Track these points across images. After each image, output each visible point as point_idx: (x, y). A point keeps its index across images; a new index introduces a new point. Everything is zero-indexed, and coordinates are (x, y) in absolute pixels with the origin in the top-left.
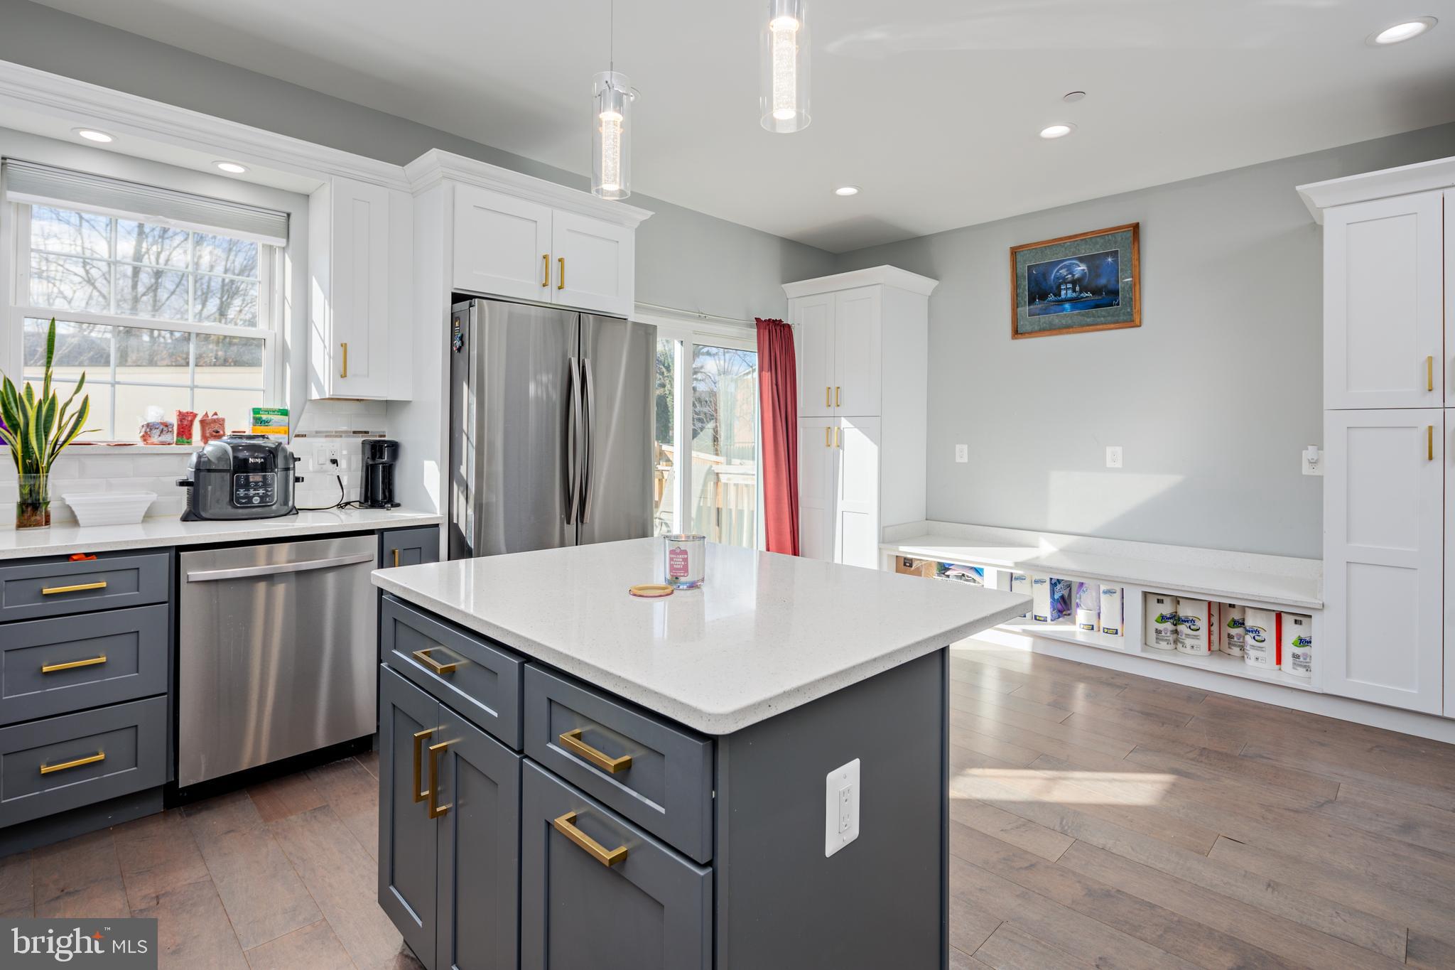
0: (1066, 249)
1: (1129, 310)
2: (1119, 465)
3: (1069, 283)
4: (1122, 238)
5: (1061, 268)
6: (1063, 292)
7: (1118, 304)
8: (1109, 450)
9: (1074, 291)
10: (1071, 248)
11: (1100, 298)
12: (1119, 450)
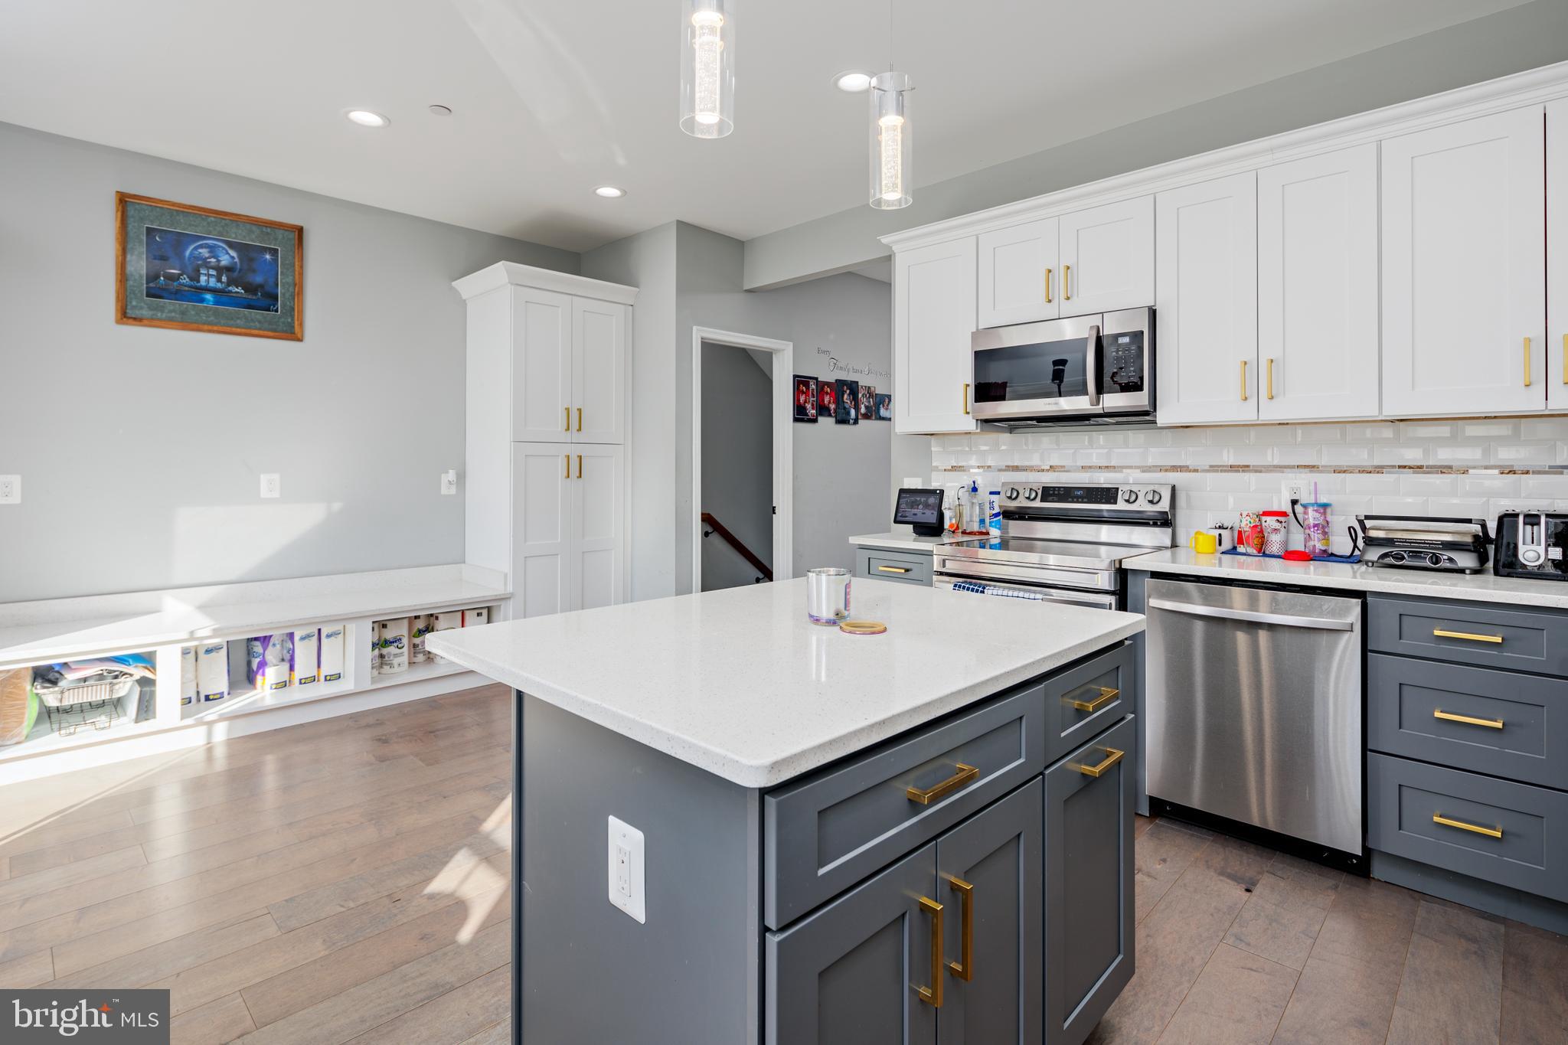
0: (208, 223)
1: (289, 320)
2: (276, 495)
3: (213, 268)
4: (284, 237)
5: (201, 247)
6: (203, 279)
7: (277, 311)
8: (264, 478)
9: (219, 280)
10: (216, 225)
11: (254, 297)
12: (276, 477)
